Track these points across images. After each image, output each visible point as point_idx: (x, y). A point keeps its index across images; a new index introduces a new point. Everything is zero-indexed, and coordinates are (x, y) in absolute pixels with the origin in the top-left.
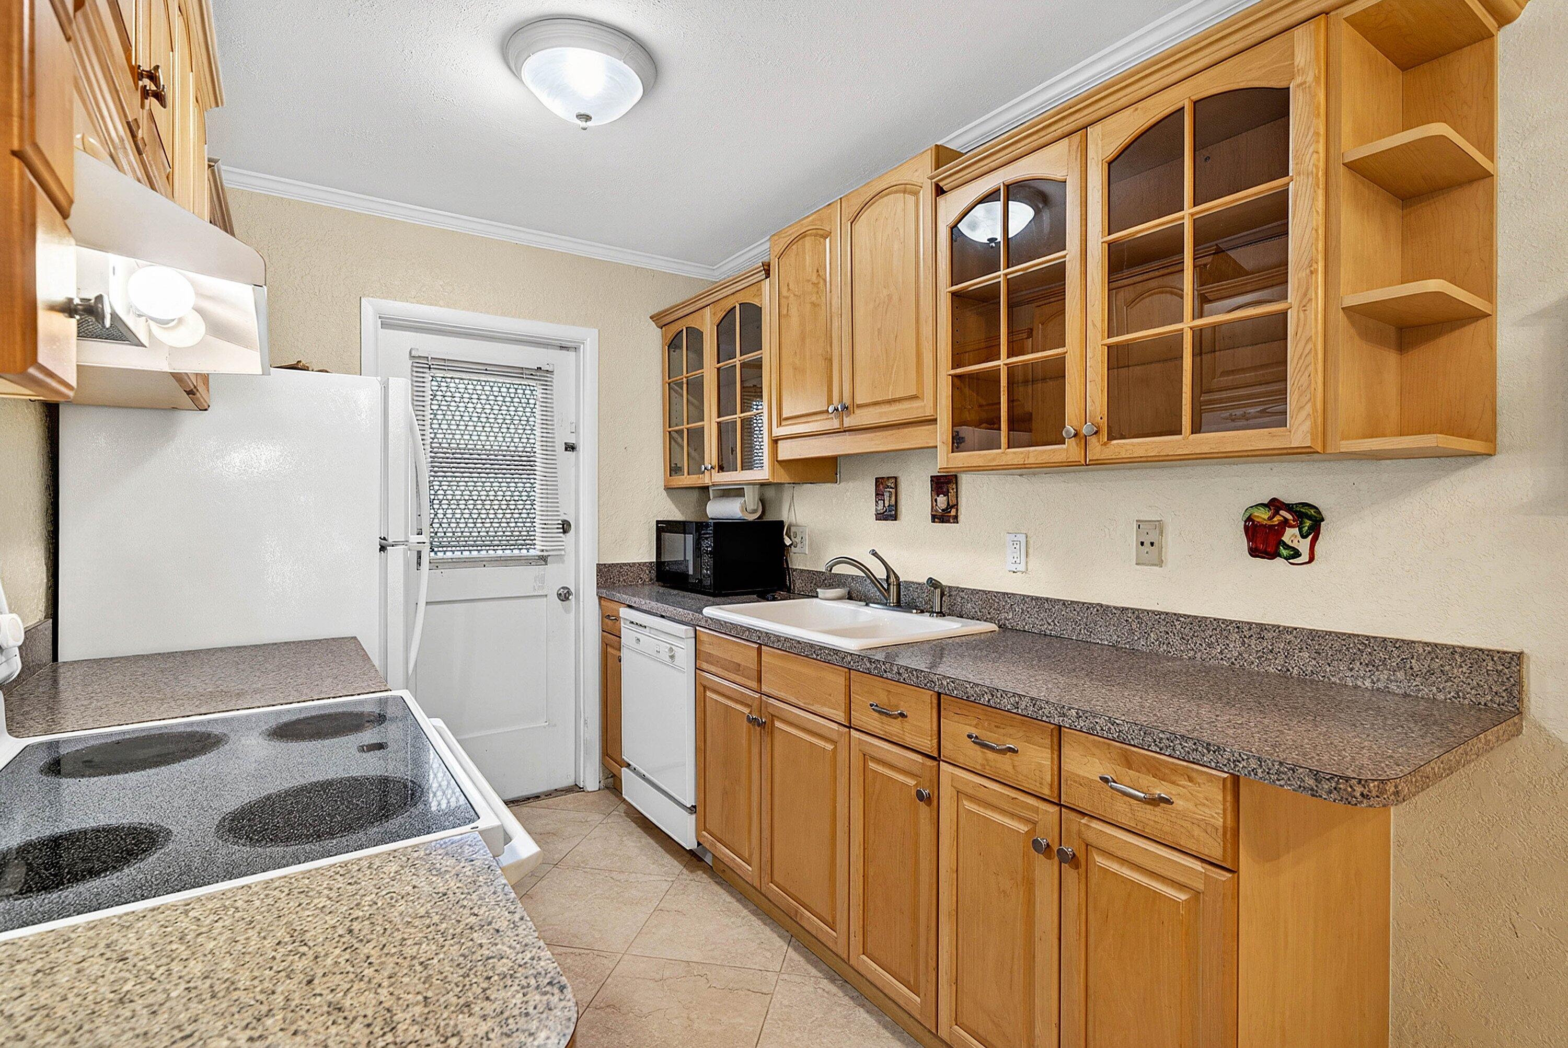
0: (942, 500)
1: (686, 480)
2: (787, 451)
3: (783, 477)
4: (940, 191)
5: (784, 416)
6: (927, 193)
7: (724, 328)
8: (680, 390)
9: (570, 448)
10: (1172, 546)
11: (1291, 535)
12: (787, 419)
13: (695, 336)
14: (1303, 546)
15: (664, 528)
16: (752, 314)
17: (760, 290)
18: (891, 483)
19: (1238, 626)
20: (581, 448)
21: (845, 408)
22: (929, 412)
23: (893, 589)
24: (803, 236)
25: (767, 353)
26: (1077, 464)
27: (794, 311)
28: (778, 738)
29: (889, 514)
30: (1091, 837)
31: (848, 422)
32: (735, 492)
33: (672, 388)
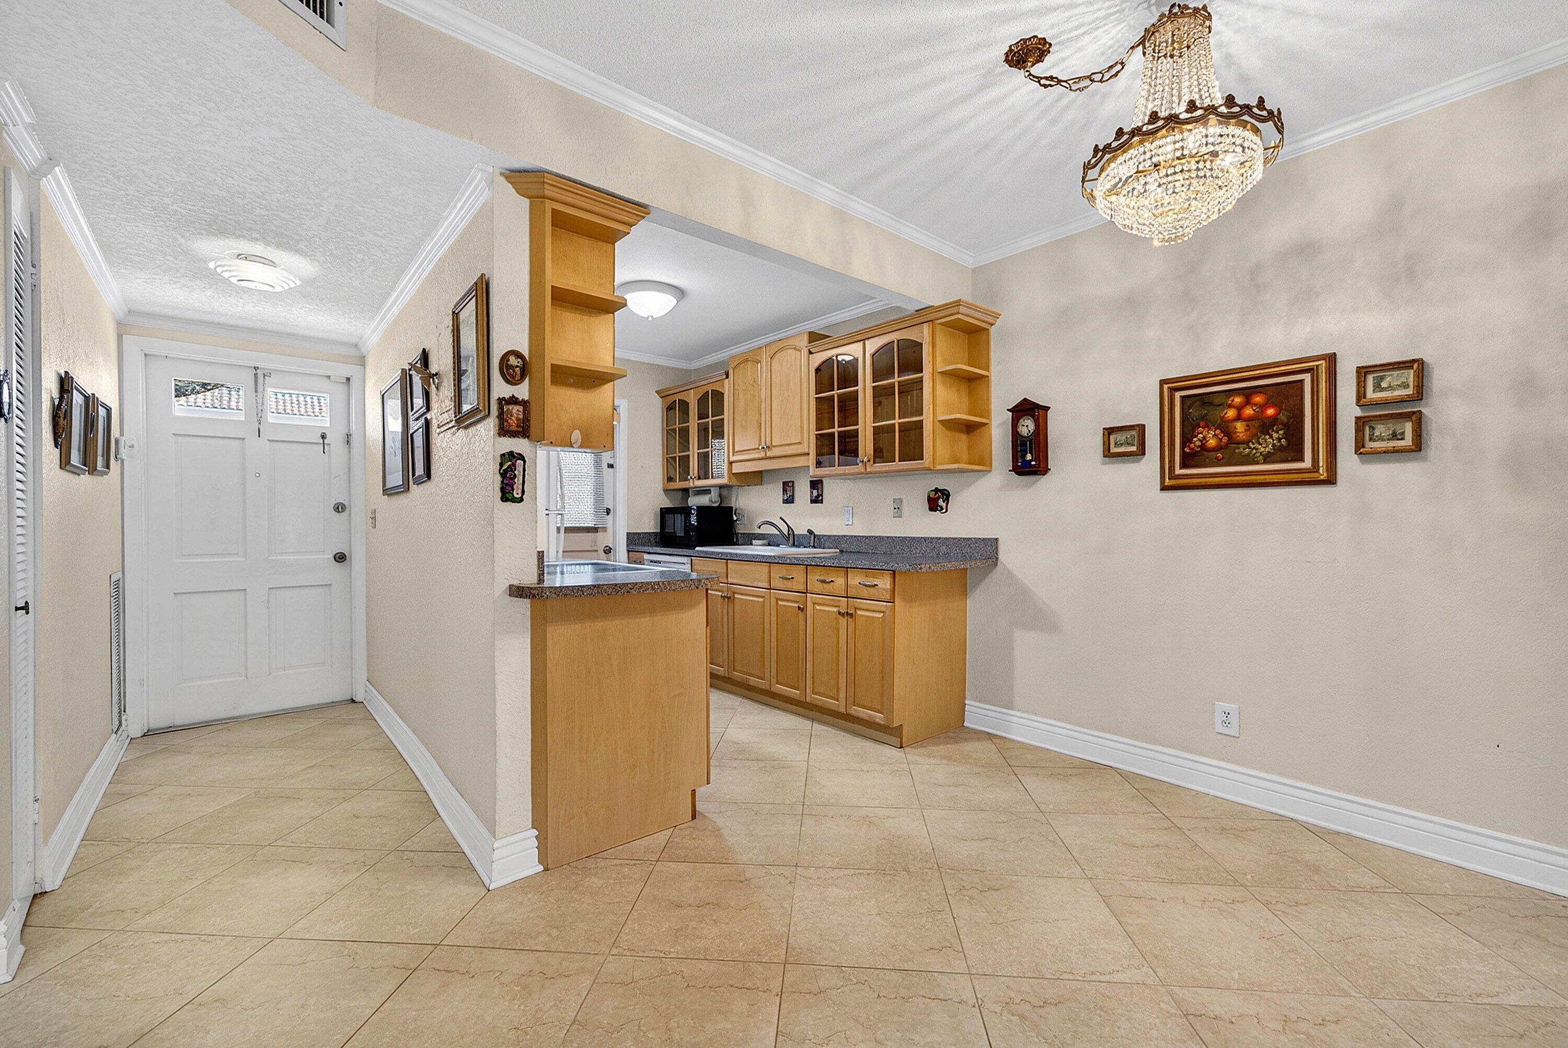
0: (815, 493)
1: (679, 485)
2: (737, 469)
3: (735, 482)
4: (810, 353)
5: (736, 450)
6: (805, 352)
7: (702, 400)
8: (673, 435)
9: (611, 466)
10: (906, 509)
11: (941, 502)
12: (737, 452)
13: (684, 405)
14: (944, 505)
15: (664, 512)
16: (718, 396)
17: (723, 383)
18: (790, 484)
19: (925, 539)
20: (617, 465)
21: (768, 447)
22: (806, 451)
23: (791, 539)
24: (747, 360)
25: (727, 416)
26: (862, 473)
27: (741, 396)
28: (736, 600)
29: (790, 500)
30: (857, 605)
31: (769, 454)
32: (705, 491)
33: (669, 433)
